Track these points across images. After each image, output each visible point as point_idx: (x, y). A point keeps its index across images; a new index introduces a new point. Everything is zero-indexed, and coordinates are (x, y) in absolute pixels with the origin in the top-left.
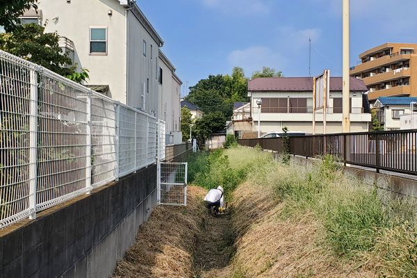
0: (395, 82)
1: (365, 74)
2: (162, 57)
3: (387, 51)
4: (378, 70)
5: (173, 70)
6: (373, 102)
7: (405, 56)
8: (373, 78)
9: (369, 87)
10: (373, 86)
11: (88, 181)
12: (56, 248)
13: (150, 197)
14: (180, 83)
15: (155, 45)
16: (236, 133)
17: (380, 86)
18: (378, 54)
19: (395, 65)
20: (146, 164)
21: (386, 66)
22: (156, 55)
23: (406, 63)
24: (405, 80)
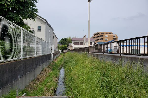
0: (101, 39)
1: (94, 38)
2: (53, 33)
3: (99, 33)
4: (97, 37)
5: (56, 36)
6: (96, 43)
7: (102, 34)
8: (96, 39)
9: (95, 40)
10: (96, 40)
11: (35, 54)
12: (27, 66)
13: (50, 60)
14: (57, 39)
15: (52, 30)
16: (69, 49)
17: (97, 40)
18: (97, 34)
19: (100, 36)
20: (49, 53)
21: (99, 36)
22: (52, 32)
23: (102, 36)
24: (102, 39)
